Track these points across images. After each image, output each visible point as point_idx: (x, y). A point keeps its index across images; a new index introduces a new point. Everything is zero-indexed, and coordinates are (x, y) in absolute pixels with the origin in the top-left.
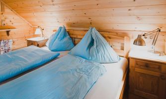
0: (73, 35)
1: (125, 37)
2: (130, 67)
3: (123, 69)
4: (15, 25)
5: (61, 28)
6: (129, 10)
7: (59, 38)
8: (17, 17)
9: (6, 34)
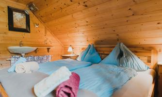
0: (100, 51)
1: (152, 51)
2: (159, 74)
3: (152, 75)
4: (53, 44)
5: (90, 45)
6: (158, 23)
7: (89, 53)
8: (54, 39)
9: (47, 51)
